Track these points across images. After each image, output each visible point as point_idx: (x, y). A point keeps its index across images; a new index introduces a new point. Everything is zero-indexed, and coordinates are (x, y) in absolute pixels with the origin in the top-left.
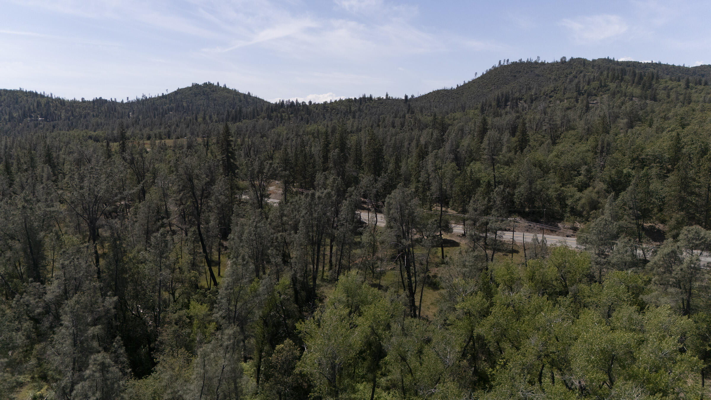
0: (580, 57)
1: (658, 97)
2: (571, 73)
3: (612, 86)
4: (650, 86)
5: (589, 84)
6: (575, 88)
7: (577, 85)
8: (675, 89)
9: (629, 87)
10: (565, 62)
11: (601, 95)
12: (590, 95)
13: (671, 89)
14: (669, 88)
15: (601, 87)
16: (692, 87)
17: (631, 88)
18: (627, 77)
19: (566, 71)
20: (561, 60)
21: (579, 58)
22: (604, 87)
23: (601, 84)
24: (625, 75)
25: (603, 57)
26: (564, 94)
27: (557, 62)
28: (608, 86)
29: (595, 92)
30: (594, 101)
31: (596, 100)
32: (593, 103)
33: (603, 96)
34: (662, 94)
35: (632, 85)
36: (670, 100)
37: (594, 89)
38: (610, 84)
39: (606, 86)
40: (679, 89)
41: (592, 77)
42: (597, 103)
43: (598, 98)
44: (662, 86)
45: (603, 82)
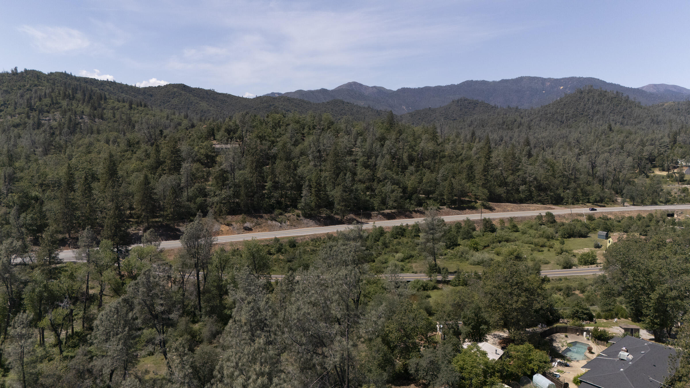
0: (34, 69)
1: (104, 116)
2: (25, 86)
3: (64, 103)
4: (100, 105)
5: (40, 100)
6: (26, 104)
7: (29, 100)
8: (120, 110)
9: (80, 105)
10: (17, 73)
11: (54, 112)
12: (41, 111)
13: (118, 109)
14: (116, 108)
15: (53, 104)
16: (134, 108)
17: (82, 107)
18: (79, 95)
19: (19, 83)
20: (12, 71)
21: (33, 71)
22: (56, 104)
23: (52, 101)
24: (76, 93)
25: (61, 71)
26: (15, 108)
27: (8, 73)
28: (60, 103)
29: (46, 108)
30: (46, 117)
31: (48, 116)
32: (46, 120)
33: (56, 113)
34: (108, 114)
35: (83, 104)
36: (115, 119)
37: (47, 106)
38: (62, 102)
39: (57, 103)
40: (124, 109)
41: (43, 94)
42: (50, 120)
43: (50, 115)
44: (109, 106)
45: (54, 99)
